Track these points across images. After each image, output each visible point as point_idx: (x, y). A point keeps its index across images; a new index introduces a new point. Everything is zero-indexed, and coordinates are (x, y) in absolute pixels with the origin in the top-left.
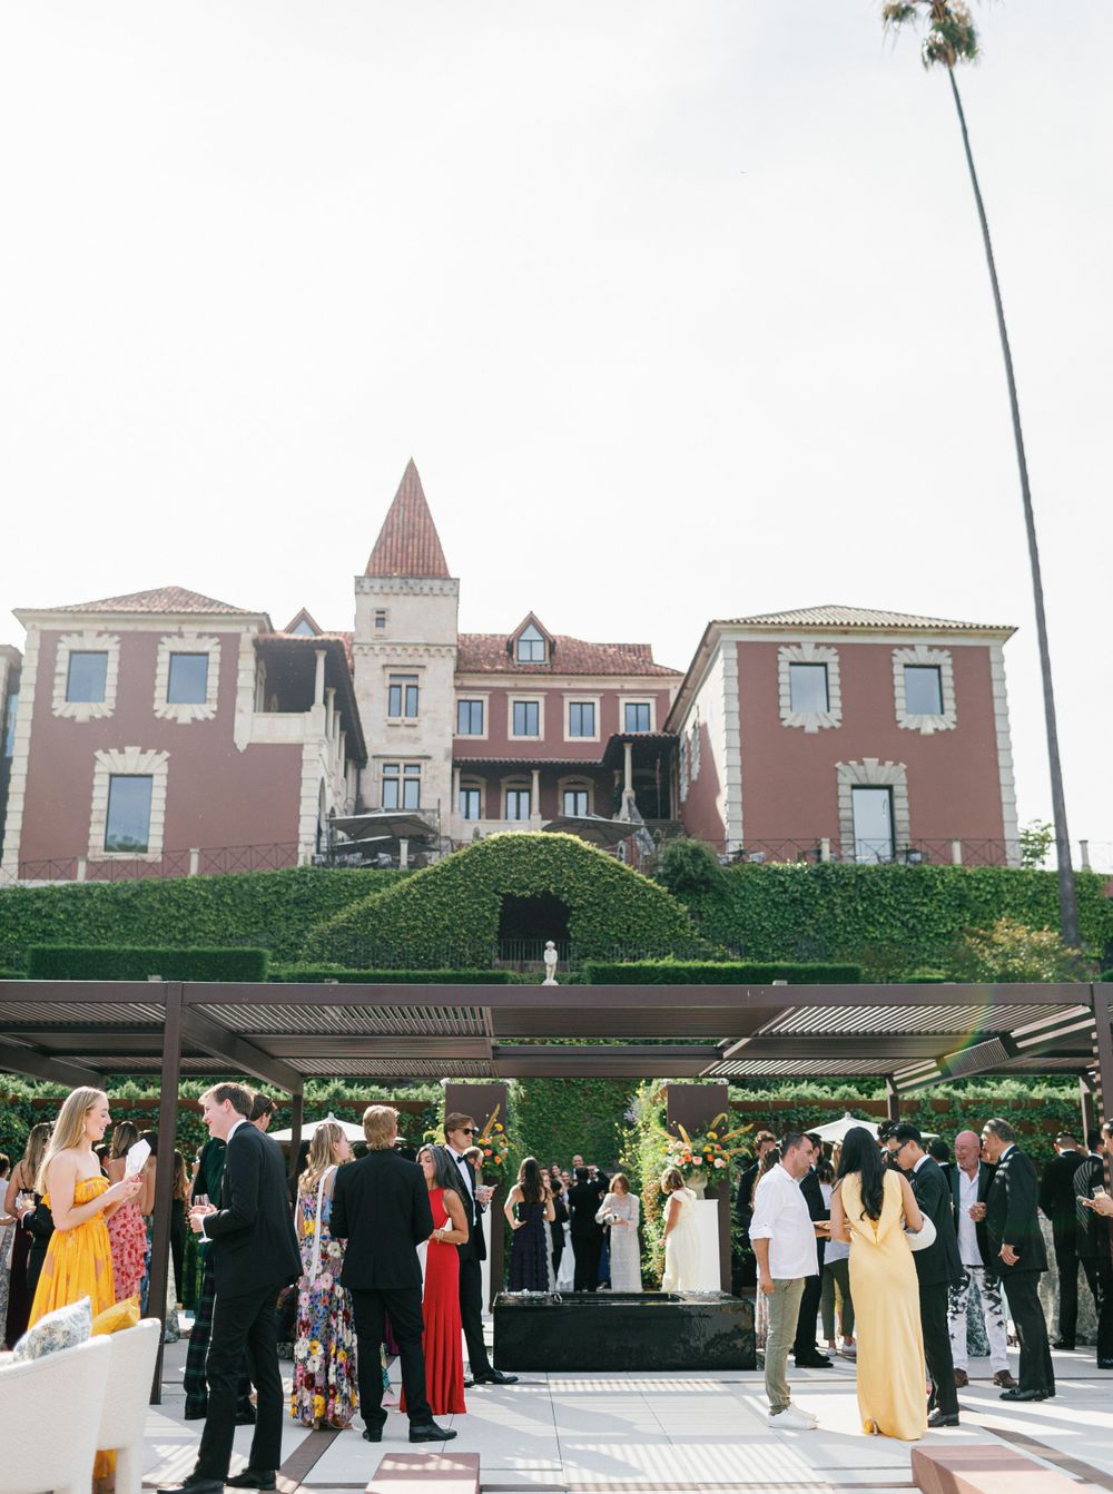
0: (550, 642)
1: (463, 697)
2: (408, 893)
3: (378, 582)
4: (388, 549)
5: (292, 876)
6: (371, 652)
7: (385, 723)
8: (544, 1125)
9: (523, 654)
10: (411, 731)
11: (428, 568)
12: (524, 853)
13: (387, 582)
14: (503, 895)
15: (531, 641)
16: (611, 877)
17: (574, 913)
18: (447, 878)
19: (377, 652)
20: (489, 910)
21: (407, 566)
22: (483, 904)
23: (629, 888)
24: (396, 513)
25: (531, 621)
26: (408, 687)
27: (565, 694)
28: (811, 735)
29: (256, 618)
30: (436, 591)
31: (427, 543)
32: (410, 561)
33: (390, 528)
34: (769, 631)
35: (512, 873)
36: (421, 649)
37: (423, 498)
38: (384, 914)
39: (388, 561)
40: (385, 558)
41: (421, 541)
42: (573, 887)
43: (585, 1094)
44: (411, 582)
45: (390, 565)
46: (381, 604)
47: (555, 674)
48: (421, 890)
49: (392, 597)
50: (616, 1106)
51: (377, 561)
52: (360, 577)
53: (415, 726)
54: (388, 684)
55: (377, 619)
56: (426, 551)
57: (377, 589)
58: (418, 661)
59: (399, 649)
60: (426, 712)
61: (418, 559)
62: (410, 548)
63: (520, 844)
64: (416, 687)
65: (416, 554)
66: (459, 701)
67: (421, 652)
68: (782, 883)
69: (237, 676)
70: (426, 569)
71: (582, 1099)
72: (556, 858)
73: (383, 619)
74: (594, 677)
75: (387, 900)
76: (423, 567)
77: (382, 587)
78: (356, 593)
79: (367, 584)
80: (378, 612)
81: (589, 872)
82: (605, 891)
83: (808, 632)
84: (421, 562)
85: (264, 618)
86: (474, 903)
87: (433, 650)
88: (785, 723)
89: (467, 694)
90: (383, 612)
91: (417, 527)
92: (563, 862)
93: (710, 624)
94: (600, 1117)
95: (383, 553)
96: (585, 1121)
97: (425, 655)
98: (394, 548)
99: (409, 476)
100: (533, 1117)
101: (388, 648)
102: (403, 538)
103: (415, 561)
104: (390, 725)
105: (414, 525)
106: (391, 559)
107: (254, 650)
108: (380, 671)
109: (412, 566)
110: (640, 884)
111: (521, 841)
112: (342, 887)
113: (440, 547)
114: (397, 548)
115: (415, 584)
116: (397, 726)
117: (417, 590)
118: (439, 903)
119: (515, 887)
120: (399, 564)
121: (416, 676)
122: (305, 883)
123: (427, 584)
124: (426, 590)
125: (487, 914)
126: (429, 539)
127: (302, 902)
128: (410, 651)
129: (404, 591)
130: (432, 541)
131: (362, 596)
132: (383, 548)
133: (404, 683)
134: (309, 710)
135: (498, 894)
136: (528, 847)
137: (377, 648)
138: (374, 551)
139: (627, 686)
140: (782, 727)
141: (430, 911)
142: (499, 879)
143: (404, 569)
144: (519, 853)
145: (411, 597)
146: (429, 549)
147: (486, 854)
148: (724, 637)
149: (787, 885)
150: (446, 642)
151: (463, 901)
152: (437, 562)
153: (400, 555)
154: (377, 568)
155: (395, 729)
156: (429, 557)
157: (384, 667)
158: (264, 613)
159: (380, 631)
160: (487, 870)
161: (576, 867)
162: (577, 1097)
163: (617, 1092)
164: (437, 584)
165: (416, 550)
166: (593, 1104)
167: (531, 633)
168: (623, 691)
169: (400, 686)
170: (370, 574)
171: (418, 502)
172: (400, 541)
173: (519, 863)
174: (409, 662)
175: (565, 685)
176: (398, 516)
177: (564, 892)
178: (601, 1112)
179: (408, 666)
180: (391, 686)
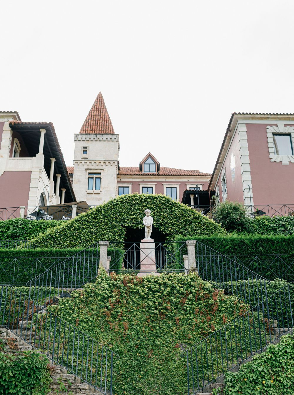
0: (157, 164)
1: (121, 185)
2: (71, 227)
3: (84, 136)
4: (89, 124)
5: (11, 223)
6: (81, 164)
7: (86, 193)
8: (142, 351)
9: (146, 169)
10: (97, 196)
11: (106, 131)
12: (139, 204)
13: (88, 136)
14: (126, 227)
15: (150, 164)
16: (188, 217)
17: (167, 237)
18: (95, 218)
19: (83, 163)
20: (118, 235)
21: (97, 131)
22: (114, 232)
23: (199, 223)
24: (93, 111)
25: (150, 156)
26: (96, 178)
27: (164, 184)
28: (286, 166)
29: (11, 114)
30: (109, 139)
31: (105, 122)
32: (98, 129)
33: (90, 117)
34: (261, 119)
35: (131, 215)
36: (102, 162)
37: (104, 106)
38: (57, 239)
39: (89, 129)
40: (88, 128)
41: (103, 121)
42: (166, 223)
43: (177, 325)
44: (98, 136)
45: (90, 131)
46: (85, 144)
47: (160, 175)
48: (79, 225)
49: (90, 142)
50: (203, 334)
51: (85, 129)
52: (77, 134)
53: (99, 193)
54: (88, 176)
55: (84, 151)
56: (105, 124)
57: (84, 139)
58: (101, 167)
59: (93, 162)
60: (104, 188)
61: (102, 128)
62: (99, 124)
63: (136, 199)
64: (100, 178)
65: (101, 126)
66: (119, 187)
67: (102, 164)
68: (283, 225)
69: (1, 141)
70: (105, 131)
71: (174, 328)
72: (156, 206)
73: (86, 151)
74: (176, 177)
75: (59, 230)
76: (104, 131)
77: (86, 138)
78: (75, 141)
79: (80, 137)
80: (84, 148)
81: (176, 214)
82: (185, 225)
83: (281, 119)
84: (103, 129)
85: (15, 114)
86: (110, 232)
87: (107, 162)
88: (273, 160)
89: (122, 184)
90: (86, 148)
91: (101, 116)
92: (161, 209)
93: (233, 115)
94: (190, 344)
95: (87, 126)
96: (177, 347)
97: (104, 164)
98: (92, 124)
99: (99, 98)
100: (132, 343)
101: (88, 162)
102: (96, 121)
103: (100, 129)
104: (88, 193)
105: (100, 116)
106: (90, 128)
107: (10, 129)
108: (84, 171)
109: (99, 131)
110: (205, 221)
111: (137, 197)
112: (38, 229)
113: (111, 123)
114: (93, 124)
115: (100, 137)
116: (92, 193)
117: (101, 139)
118: (90, 232)
119: (133, 223)
120: (94, 130)
121: (100, 174)
122: (17, 226)
123: (105, 137)
124: (105, 139)
125: (117, 238)
126: (107, 121)
127: (16, 236)
128: (97, 163)
129: (95, 139)
130: (108, 121)
131: (77, 142)
132: (87, 124)
133: (95, 176)
134: (36, 156)
135: (123, 226)
136: (140, 201)
137: (83, 162)
138: (84, 125)
139: (190, 180)
140: (271, 162)
141: (84, 236)
142: (124, 219)
143: (96, 132)
144: (136, 204)
145: (98, 142)
146: (106, 124)
147: (116, 205)
148: (239, 122)
149: (287, 226)
150: (112, 160)
151: (103, 230)
152: (109, 129)
153: (94, 126)
154: (84, 131)
155: (90, 195)
156: (106, 127)
157: (86, 169)
158: (15, 112)
159: (85, 155)
160: (117, 213)
161: (168, 211)
162: (169, 327)
163: (204, 323)
164: (109, 137)
165: (101, 125)
166: (184, 332)
167: (150, 161)
168: (188, 182)
169: (93, 178)
170: (81, 134)
171: (102, 107)
172: (94, 121)
173: (135, 209)
174: (97, 167)
175: (164, 180)
176: (94, 113)
177: (161, 226)
178: (190, 339)
179: (97, 169)
180: (89, 178)
